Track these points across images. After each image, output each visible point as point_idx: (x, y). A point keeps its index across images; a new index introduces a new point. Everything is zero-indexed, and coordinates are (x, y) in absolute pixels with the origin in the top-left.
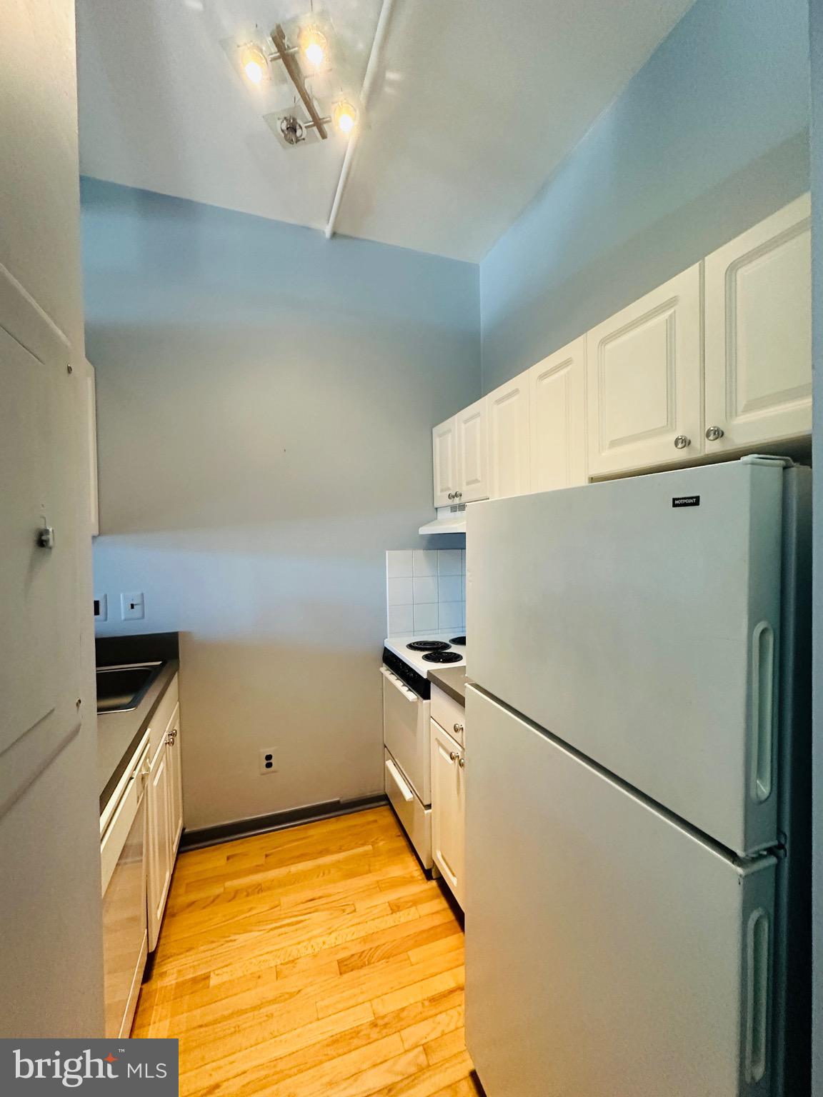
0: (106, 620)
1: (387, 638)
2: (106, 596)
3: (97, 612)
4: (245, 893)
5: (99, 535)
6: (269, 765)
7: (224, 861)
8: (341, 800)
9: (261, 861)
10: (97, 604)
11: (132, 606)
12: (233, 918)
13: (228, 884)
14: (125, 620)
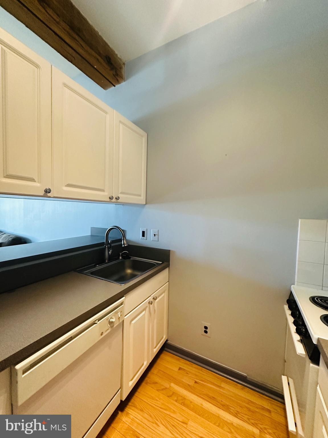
0: (147, 240)
1: (294, 284)
2: (147, 229)
3: (143, 236)
4: (176, 398)
5: (146, 204)
6: (206, 332)
7: (176, 369)
8: (248, 377)
9: (192, 383)
10: (143, 232)
11: (155, 235)
12: (165, 410)
13: (172, 385)
14: (152, 241)
